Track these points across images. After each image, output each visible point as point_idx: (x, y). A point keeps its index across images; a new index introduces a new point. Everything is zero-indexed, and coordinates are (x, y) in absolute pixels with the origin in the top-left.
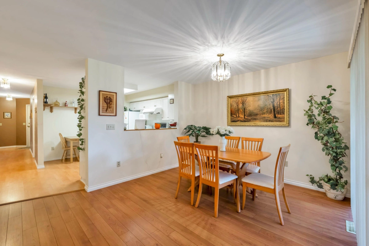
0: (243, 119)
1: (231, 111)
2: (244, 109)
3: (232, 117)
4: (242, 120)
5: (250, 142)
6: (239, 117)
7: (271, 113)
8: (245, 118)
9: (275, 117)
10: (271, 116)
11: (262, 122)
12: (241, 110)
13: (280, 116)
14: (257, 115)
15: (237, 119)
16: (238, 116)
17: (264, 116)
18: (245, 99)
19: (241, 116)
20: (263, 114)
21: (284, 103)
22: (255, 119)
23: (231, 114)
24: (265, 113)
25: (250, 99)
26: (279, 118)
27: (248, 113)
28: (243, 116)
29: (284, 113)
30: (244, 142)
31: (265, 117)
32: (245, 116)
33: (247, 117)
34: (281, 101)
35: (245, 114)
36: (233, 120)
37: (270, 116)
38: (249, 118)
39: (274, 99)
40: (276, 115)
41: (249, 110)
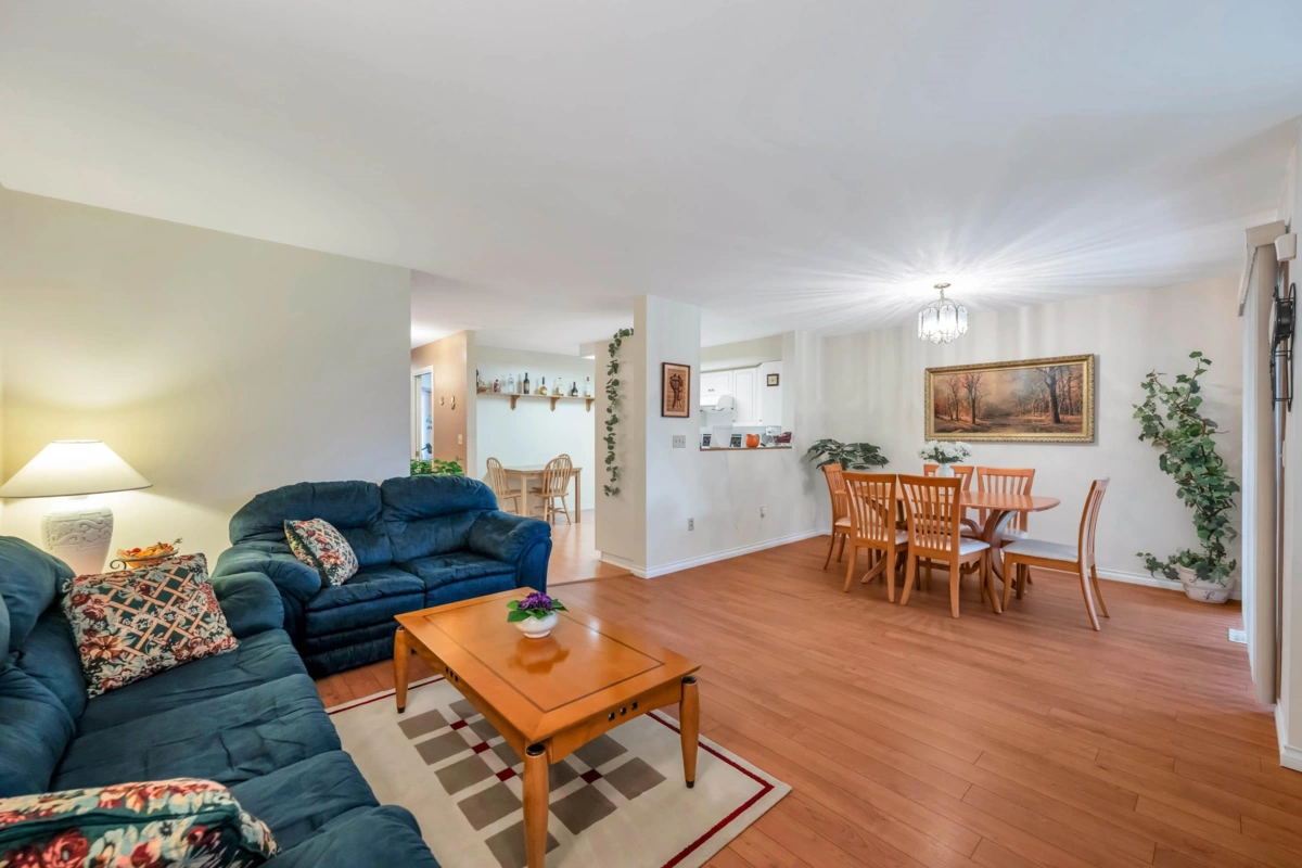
0: (971, 424)
1: (936, 406)
2: (974, 401)
3: (939, 420)
4: (966, 427)
5: (1001, 479)
6: (958, 419)
7: (1046, 409)
8: (974, 422)
9: (1057, 420)
10: (1047, 418)
11: (1020, 431)
12: (965, 404)
13: (1069, 417)
14: (1008, 414)
15: (952, 426)
16: (954, 417)
17: (1026, 417)
18: (975, 377)
19: (964, 418)
20: (1027, 412)
21: (1081, 388)
22: (1004, 425)
23: (937, 413)
24: (1029, 412)
25: (990, 377)
26: (1069, 423)
27: (983, 411)
28: (969, 419)
29: (1079, 412)
30: (985, 478)
31: (1029, 421)
32: (974, 417)
33: (981, 419)
34: (1072, 384)
35: (977, 412)
36: (942, 427)
37: (1043, 418)
38: (988, 423)
39: (1053, 379)
40: (1061, 417)
41: (987, 404)
